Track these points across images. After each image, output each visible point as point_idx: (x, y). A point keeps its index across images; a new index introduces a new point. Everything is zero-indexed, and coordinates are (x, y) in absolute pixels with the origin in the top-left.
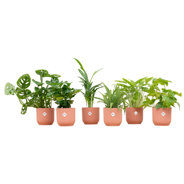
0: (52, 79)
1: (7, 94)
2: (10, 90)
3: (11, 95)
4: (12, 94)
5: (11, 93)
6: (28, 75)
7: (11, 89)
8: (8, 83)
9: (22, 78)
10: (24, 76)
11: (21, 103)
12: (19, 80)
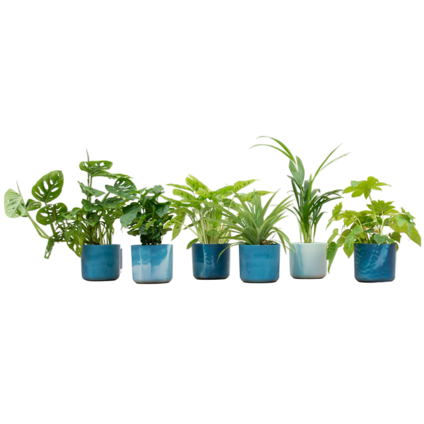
0: (118, 182)
1: (12, 216)
2: (16, 206)
3: (21, 218)
4: (23, 214)
5: (19, 213)
6: (60, 172)
7: (18, 203)
8: (10, 190)
9: (47, 178)
10: (53, 174)
11: (40, 234)
12: (40, 183)
